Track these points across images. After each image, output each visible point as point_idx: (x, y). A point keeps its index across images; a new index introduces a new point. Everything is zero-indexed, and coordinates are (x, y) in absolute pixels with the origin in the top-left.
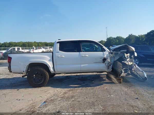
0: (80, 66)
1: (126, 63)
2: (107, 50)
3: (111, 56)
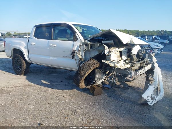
0: (48, 58)
1: (109, 63)
2: (80, 40)
3: (84, 50)
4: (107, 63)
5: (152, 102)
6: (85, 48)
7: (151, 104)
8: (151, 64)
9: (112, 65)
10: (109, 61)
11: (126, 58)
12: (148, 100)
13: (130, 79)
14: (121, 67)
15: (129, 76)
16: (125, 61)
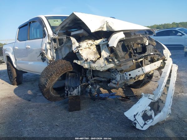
1: (82, 64)
2: (48, 34)
3: (54, 48)
4: (79, 64)
5: (145, 124)
6: (54, 46)
7: (142, 127)
8: (162, 61)
9: (86, 66)
10: (82, 61)
11: (108, 55)
12: (136, 121)
13: (114, 86)
14: (100, 68)
15: (113, 82)
16: (107, 59)
